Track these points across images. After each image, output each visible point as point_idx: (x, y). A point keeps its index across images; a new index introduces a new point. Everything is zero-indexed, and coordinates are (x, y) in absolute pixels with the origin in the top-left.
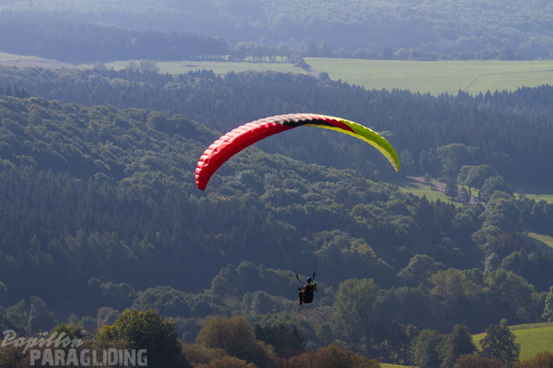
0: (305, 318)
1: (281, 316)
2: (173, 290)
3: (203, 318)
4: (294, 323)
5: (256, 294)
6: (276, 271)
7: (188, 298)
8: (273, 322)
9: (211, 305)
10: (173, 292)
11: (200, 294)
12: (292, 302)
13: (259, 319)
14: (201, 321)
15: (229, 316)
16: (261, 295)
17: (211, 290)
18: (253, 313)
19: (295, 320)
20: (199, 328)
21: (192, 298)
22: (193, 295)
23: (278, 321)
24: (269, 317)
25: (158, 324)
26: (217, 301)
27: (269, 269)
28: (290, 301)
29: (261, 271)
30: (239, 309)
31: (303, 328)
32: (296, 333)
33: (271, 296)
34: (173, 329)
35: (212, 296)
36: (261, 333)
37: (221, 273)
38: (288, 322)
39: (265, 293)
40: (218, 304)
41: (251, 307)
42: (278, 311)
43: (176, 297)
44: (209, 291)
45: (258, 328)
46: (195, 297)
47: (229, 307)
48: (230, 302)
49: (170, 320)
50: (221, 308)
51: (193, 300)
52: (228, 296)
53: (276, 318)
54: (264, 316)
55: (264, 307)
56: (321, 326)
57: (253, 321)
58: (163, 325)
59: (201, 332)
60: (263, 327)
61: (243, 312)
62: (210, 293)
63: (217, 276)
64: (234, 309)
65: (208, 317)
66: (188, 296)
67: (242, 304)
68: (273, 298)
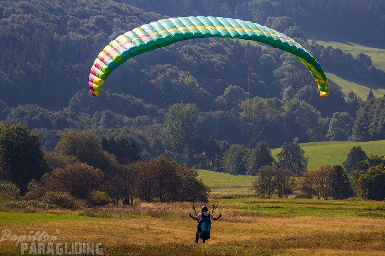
0: (141, 132)
1: (123, 130)
2: (38, 108)
3: (62, 130)
4: (132, 136)
5: (103, 113)
6: (120, 95)
7: (50, 114)
8: (116, 135)
9: (68, 120)
10: (39, 109)
11: (60, 112)
12: (132, 120)
13: (105, 132)
14: (59, 133)
15: (82, 128)
16: (108, 113)
17: (69, 108)
18: (101, 128)
19: (134, 134)
20: (58, 138)
21: (54, 114)
22: (54, 111)
23: (120, 134)
24: (113, 131)
25: (26, 136)
26: (73, 117)
27: (115, 94)
28: (130, 119)
29: (109, 95)
30: (90, 124)
31: (140, 141)
32: (134, 145)
33: (115, 115)
34: (37, 140)
35: (69, 113)
36: (106, 144)
37: (76, 95)
38: (129, 135)
39: (110, 112)
40: (74, 120)
41: (100, 123)
42: (121, 127)
43: (41, 113)
44: (67, 109)
45: (104, 140)
46: (56, 113)
47: (82, 122)
48: (83, 118)
49: (35, 132)
50: (76, 123)
51: (54, 116)
52: (82, 113)
53: (119, 132)
54: (110, 130)
55: (110, 123)
56: (154, 139)
57: (101, 133)
58: (30, 136)
59: (59, 142)
60: (108, 139)
61: (94, 126)
62: (67, 110)
63: (74, 98)
64: (86, 124)
65: (65, 129)
66: (50, 112)
67: (92, 120)
68: (117, 116)
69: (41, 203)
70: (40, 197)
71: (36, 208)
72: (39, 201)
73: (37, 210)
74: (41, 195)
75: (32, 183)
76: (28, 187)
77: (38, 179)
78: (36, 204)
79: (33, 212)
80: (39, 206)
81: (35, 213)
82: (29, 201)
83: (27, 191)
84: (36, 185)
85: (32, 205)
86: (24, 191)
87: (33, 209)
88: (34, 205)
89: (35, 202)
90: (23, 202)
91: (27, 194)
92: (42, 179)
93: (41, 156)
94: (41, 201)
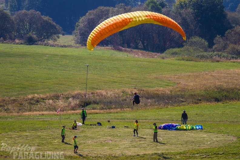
69: (225, 54)
70: (224, 49)
71: (221, 58)
72: (223, 52)
73: (221, 60)
74: (225, 47)
75: (218, 38)
76: (214, 41)
77: (222, 35)
78: (221, 55)
79: (218, 61)
80: (223, 57)
81: (220, 63)
82: (215, 52)
83: (214, 44)
84: (221, 40)
85: (217, 56)
86: (211, 45)
87: (218, 59)
88: (220, 56)
89: (220, 53)
90: (210, 53)
91: (214, 47)
92: (225, 35)
93: (225, 16)
94: (225, 52)
